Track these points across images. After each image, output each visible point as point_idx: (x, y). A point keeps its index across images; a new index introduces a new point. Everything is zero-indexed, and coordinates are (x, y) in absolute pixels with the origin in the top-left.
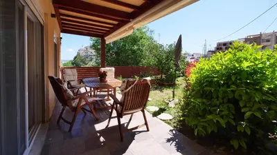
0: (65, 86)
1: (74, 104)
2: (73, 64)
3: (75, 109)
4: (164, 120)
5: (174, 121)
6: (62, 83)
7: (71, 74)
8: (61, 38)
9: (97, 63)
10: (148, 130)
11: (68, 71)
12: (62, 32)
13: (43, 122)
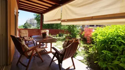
0: (24, 43)
1: (29, 54)
2: (24, 27)
3: (29, 57)
4: (80, 60)
5: (85, 61)
6: (21, 41)
7: (25, 33)
8: (19, 13)
9: (37, 27)
10: (75, 69)
11: (23, 31)
12: (19, 9)
13: (7, 65)
